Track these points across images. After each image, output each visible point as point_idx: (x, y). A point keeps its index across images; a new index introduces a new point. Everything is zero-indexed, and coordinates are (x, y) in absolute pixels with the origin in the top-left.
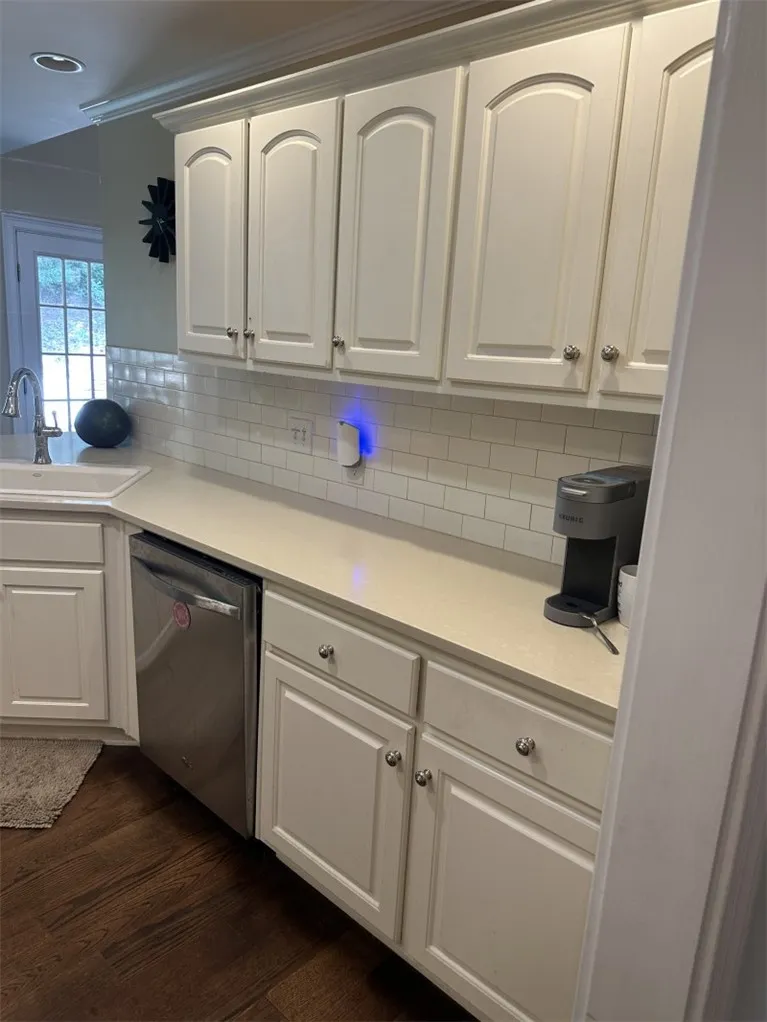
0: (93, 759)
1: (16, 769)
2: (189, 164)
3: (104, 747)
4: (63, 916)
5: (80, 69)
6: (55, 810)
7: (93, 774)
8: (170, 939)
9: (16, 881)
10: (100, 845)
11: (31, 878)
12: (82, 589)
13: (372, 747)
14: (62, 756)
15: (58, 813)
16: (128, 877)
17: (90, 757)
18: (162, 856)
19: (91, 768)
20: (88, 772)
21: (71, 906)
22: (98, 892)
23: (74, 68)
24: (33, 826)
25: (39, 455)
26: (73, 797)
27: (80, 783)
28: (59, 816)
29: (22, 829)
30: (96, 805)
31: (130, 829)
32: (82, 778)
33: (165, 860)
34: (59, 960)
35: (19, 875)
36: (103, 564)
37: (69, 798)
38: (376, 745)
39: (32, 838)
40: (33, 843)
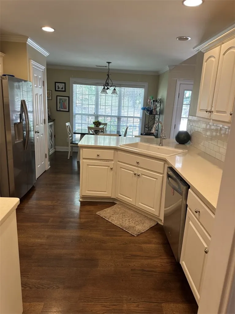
0: (153, 225)
1: (136, 220)
2: (206, 62)
3: (158, 224)
4: (128, 257)
5: (190, 39)
6: (139, 233)
7: (152, 228)
8: (147, 276)
9: (123, 244)
10: (144, 246)
11: (126, 245)
12: (157, 179)
13: (204, 246)
14: (147, 221)
15: (139, 234)
16: (146, 256)
17: (153, 224)
18: (157, 256)
19: (152, 227)
20: (151, 228)
21: (130, 256)
22: (138, 256)
23: (188, 39)
24: (133, 234)
25: (160, 143)
26: (144, 232)
27: (147, 229)
28: (139, 235)
29: (130, 233)
30: (148, 236)
31: (153, 246)
32: (148, 228)
33: (157, 257)
34: (122, 265)
35: (124, 243)
36: (163, 174)
37: (143, 232)
38: (206, 246)
39: (131, 237)
40: (131, 238)
